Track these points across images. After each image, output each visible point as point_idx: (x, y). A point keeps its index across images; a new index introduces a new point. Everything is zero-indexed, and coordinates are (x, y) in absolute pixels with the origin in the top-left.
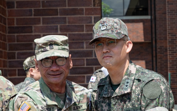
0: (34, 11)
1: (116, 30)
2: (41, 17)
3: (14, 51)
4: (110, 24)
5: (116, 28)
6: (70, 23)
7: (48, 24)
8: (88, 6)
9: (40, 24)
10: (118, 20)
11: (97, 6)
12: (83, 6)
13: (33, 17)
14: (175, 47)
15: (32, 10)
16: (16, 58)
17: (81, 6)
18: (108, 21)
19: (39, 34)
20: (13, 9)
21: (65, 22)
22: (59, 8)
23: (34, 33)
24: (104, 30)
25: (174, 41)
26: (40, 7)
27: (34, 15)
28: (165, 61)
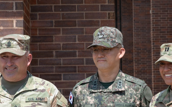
0: (55, 23)
1: (111, 38)
2: (61, 28)
3: (37, 58)
4: (107, 33)
5: (112, 37)
6: (87, 34)
7: (67, 34)
8: (104, 18)
9: (60, 34)
10: (114, 30)
11: (112, 19)
12: (99, 18)
13: (54, 28)
14: (140, 59)
15: (53, 21)
16: (38, 64)
17: (98, 19)
18: (105, 30)
19: (59, 43)
20: (36, 20)
21: (83, 33)
22: (77, 20)
23: (55, 42)
24: (101, 38)
25: (140, 54)
26: (60, 18)
27: (55, 26)
28: (129, 71)
